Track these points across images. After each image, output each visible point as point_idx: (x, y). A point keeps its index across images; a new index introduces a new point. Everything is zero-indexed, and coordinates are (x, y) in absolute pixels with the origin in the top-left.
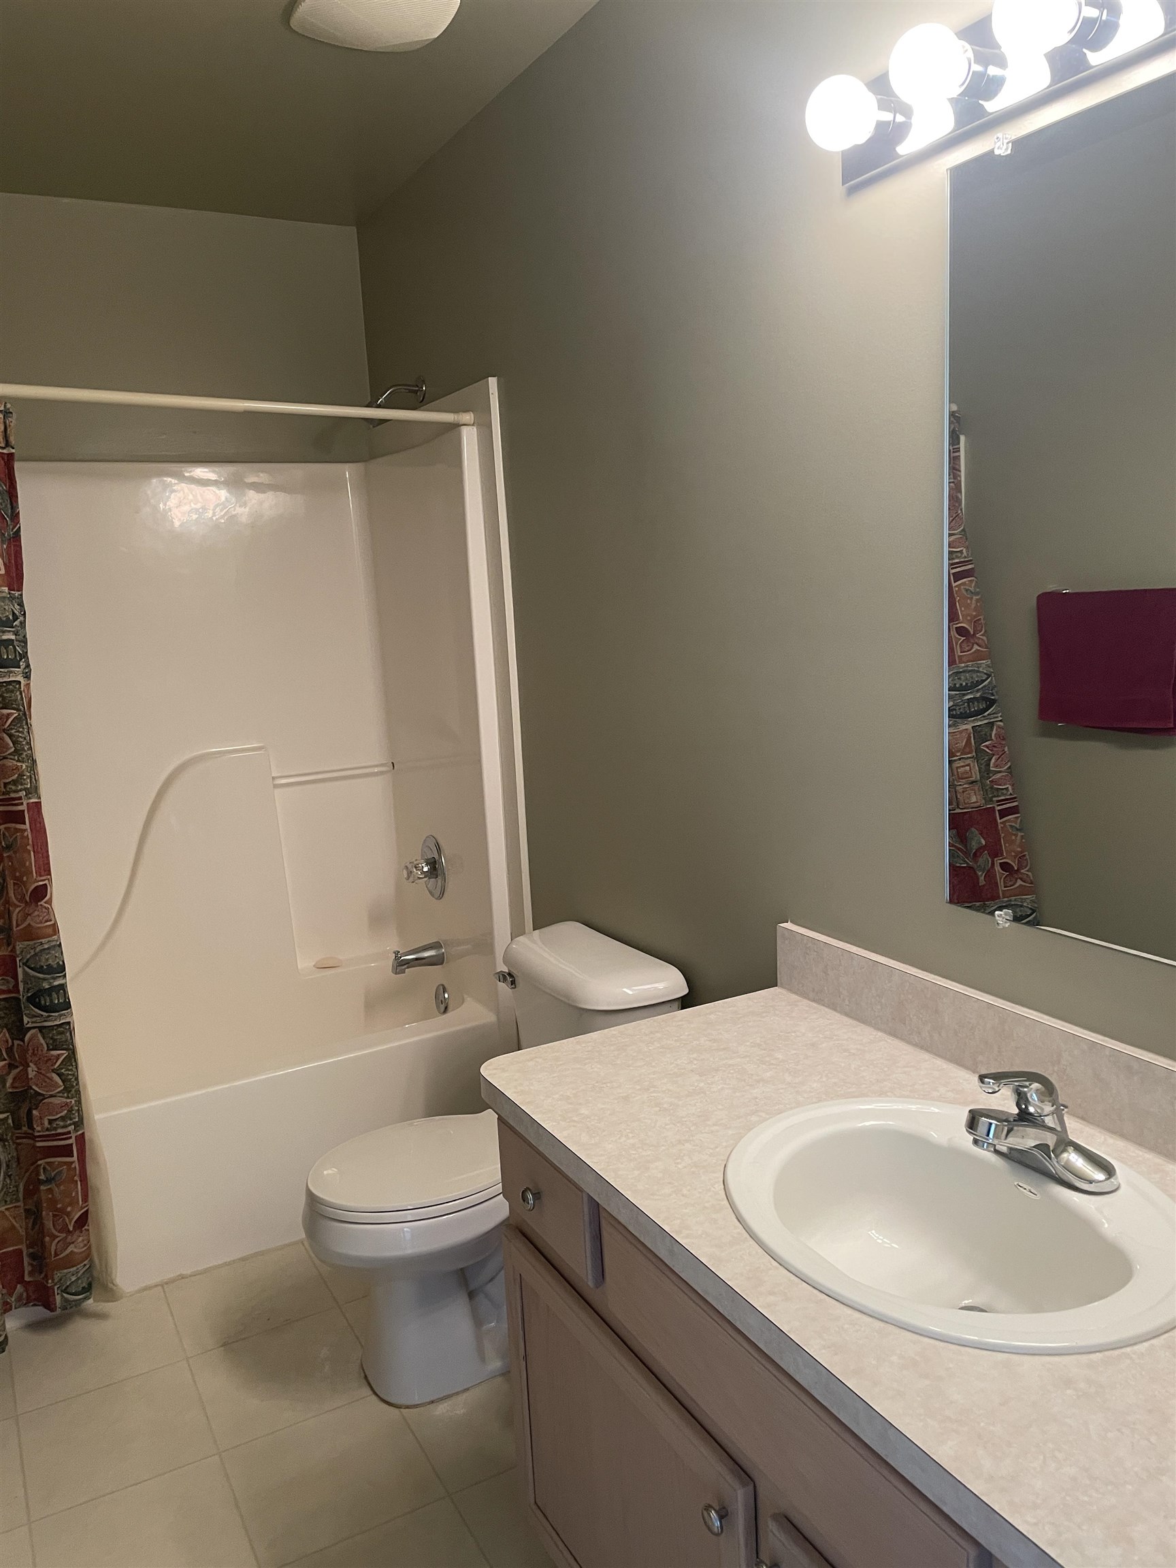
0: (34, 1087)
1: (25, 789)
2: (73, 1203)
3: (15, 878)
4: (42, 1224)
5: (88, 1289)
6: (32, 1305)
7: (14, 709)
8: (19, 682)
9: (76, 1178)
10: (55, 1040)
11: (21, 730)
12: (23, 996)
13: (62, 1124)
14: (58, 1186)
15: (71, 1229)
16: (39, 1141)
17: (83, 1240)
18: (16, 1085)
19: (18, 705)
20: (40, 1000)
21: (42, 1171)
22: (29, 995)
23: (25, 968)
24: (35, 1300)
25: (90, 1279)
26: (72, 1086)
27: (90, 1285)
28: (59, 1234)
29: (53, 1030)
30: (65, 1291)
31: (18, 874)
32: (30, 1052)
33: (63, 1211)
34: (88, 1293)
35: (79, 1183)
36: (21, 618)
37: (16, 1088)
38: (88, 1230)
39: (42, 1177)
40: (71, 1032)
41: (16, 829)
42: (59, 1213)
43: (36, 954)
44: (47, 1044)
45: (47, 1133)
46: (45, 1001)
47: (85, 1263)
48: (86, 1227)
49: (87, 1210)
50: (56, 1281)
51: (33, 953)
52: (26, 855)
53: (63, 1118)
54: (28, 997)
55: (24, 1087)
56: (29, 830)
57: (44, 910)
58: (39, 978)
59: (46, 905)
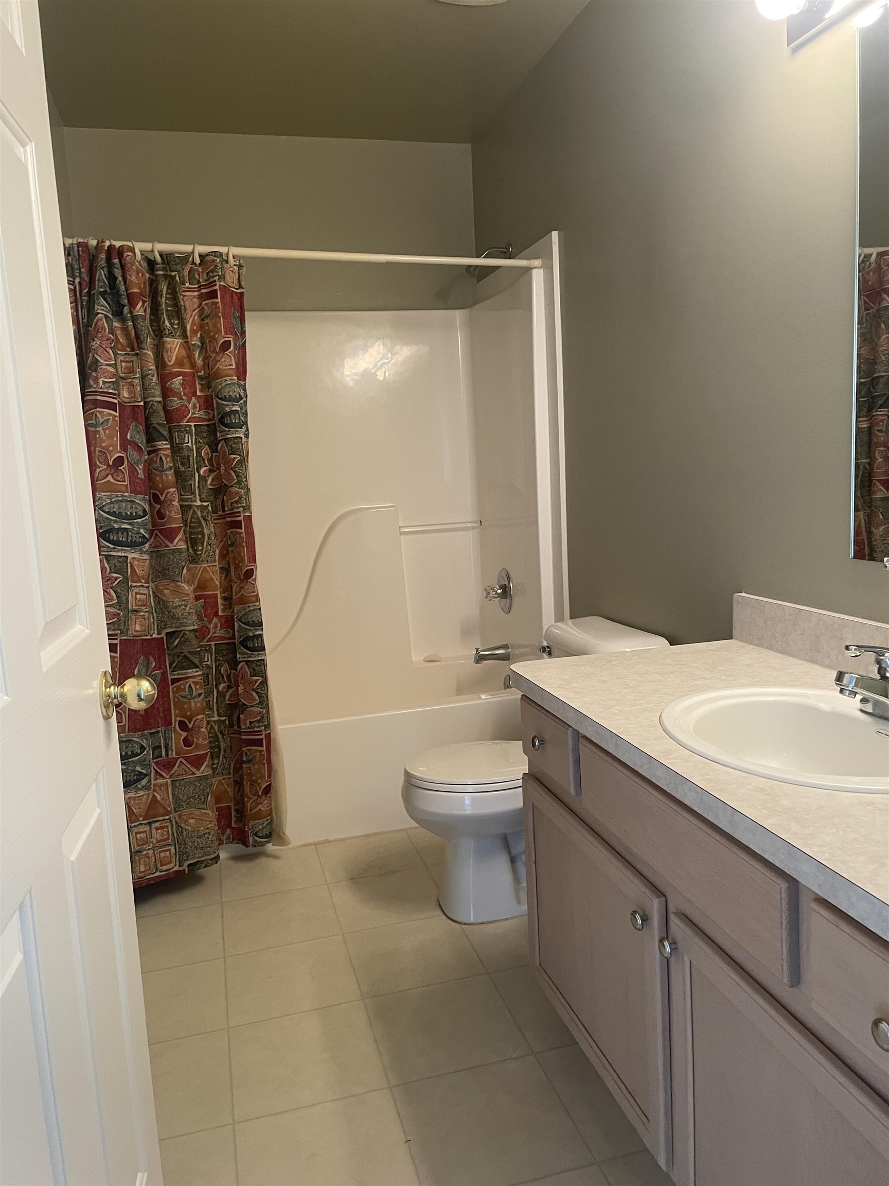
0: (242, 700)
1: (243, 507)
2: (263, 777)
3: (236, 564)
4: (243, 789)
5: (269, 836)
6: (236, 843)
7: (237, 455)
8: (241, 438)
9: (265, 761)
10: (255, 670)
11: (241, 468)
12: (237, 641)
13: (257, 725)
14: (253, 765)
15: (260, 794)
16: (243, 735)
17: (267, 803)
18: (232, 699)
19: (240, 452)
20: (247, 643)
21: (244, 755)
22: (241, 639)
23: (240, 623)
24: (237, 840)
25: (270, 830)
26: (264, 701)
27: (270, 833)
28: (253, 797)
29: (254, 663)
30: (256, 835)
31: (237, 562)
32: (240, 677)
33: (255, 782)
34: (269, 839)
35: (266, 764)
36: (245, 399)
37: (231, 701)
38: (270, 797)
39: (244, 759)
40: (265, 666)
41: (236, 532)
42: (253, 783)
43: (245, 614)
44: (250, 673)
45: (248, 730)
46: (250, 644)
47: (268, 818)
48: (269, 795)
49: (270, 784)
50: (250, 827)
51: (244, 613)
52: (242, 549)
53: (258, 721)
54: (241, 641)
55: (236, 700)
56: (244, 533)
57: (252, 585)
58: (247, 629)
59: (253, 582)
